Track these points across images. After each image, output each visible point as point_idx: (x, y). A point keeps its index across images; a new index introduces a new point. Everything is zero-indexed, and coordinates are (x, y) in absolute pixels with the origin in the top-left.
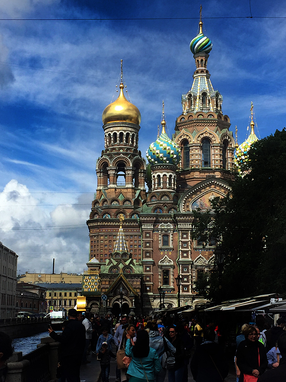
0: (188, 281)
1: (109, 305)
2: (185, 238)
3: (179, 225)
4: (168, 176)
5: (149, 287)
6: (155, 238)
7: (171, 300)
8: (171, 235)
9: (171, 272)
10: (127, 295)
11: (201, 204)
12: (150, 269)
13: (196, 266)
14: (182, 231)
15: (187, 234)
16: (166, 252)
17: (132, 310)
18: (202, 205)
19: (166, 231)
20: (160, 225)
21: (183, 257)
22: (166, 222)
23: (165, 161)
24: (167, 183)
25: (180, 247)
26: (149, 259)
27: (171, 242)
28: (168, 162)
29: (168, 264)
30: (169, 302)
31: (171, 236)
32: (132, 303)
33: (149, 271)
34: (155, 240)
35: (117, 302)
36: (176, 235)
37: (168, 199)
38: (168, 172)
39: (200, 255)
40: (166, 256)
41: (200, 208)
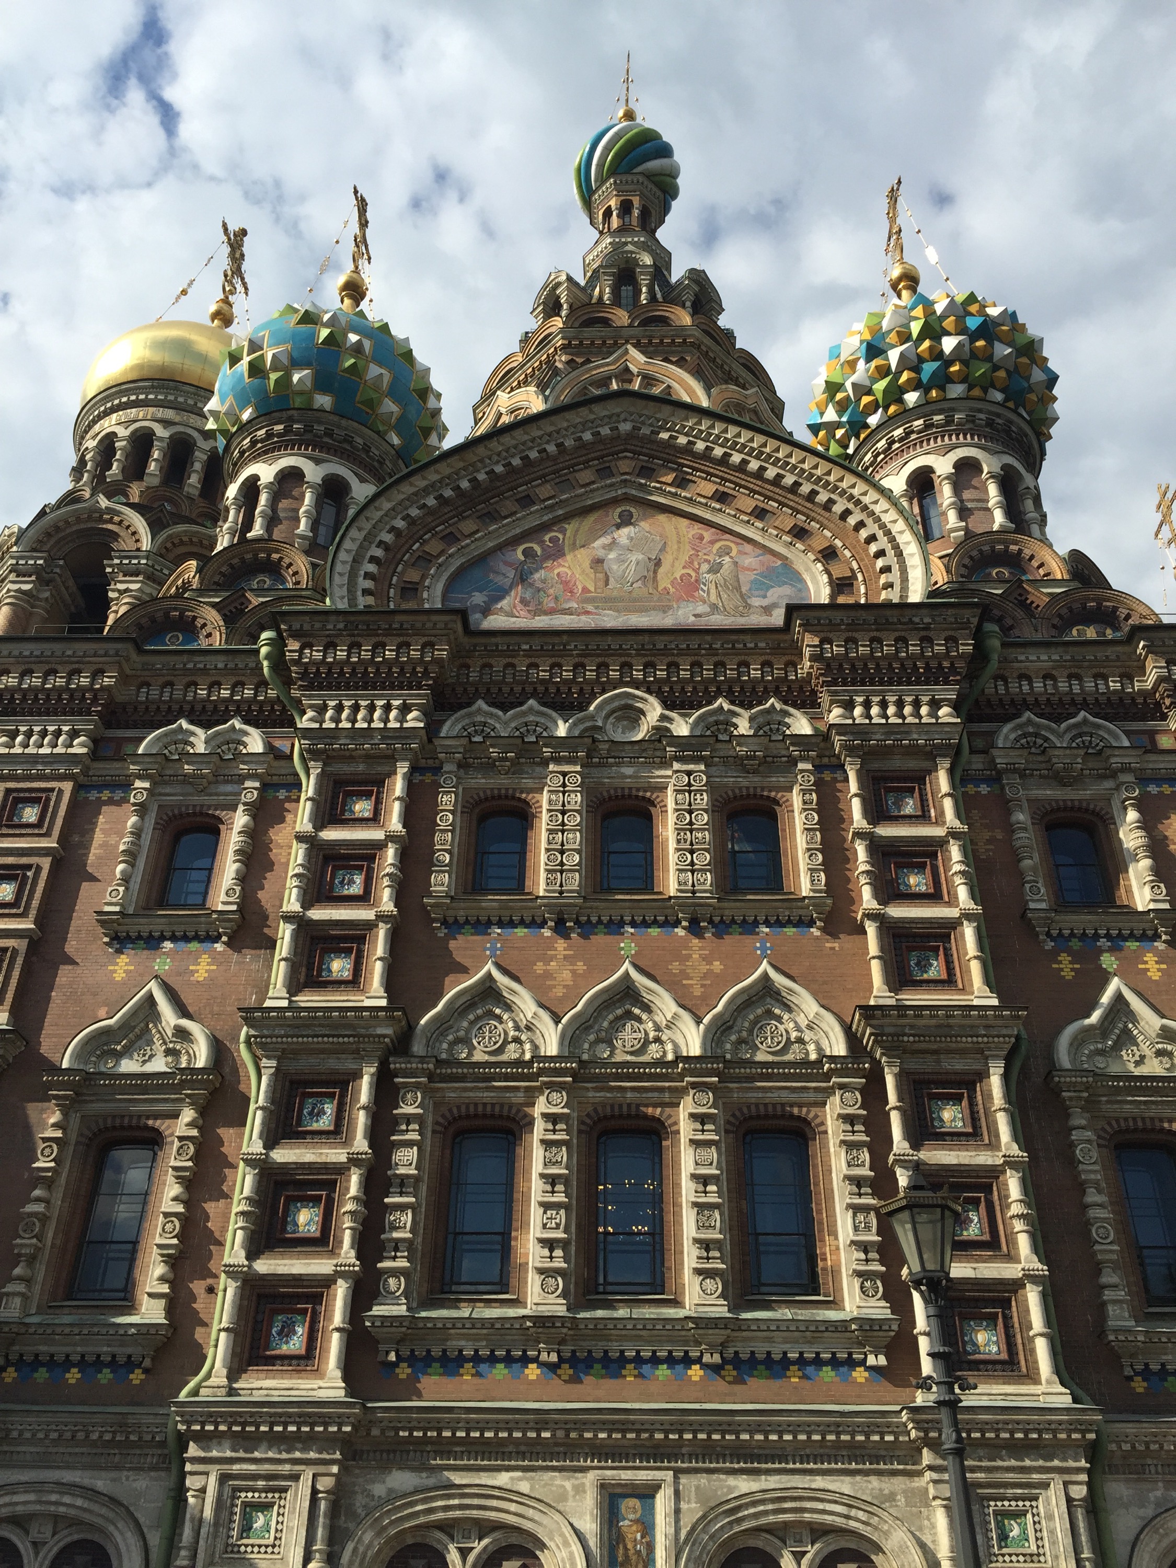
2: (353, 820)
3: (311, 717)
4: (315, 476)
6: (96, 837)
7: (99, 1481)
8: (239, 810)
9: (174, 1149)
13: (443, 1070)
14: (330, 756)
15: (374, 788)
16: (168, 953)
19: (199, 784)
20: (151, 740)
21: (310, 982)
22: (209, 715)
25: (295, 897)
29: (157, 1065)
30: (71, 1503)
34: (88, 855)
39: (490, 968)
40: (153, 987)
41: (520, 606)
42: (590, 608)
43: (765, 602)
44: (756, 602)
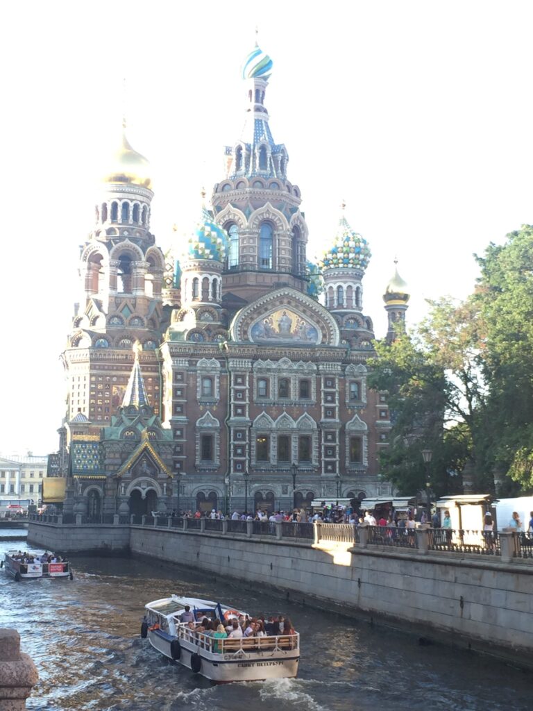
0: (243, 454)
1: (125, 491)
2: (239, 384)
3: (231, 363)
4: (211, 279)
5: (180, 462)
6: (191, 382)
7: (215, 485)
8: (216, 377)
9: (216, 439)
10: (154, 475)
11: (266, 330)
12: (182, 433)
13: (257, 429)
14: (235, 371)
15: (243, 377)
16: (208, 405)
17: (162, 500)
19: (208, 371)
20: (199, 362)
21: (236, 414)
22: (209, 357)
23: (207, 254)
24: (208, 292)
25: (232, 399)
26: (180, 417)
27: (216, 390)
28: (211, 257)
29: (210, 425)
30: (211, 488)
31: (217, 380)
32: (163, 488)
33: (181, 436)
34: (191, 385)
35: (138, 488)
36: (225, 379)
37: (212, 319)
38: (211, 275)
39: (264, 412)
44: (308, 337)
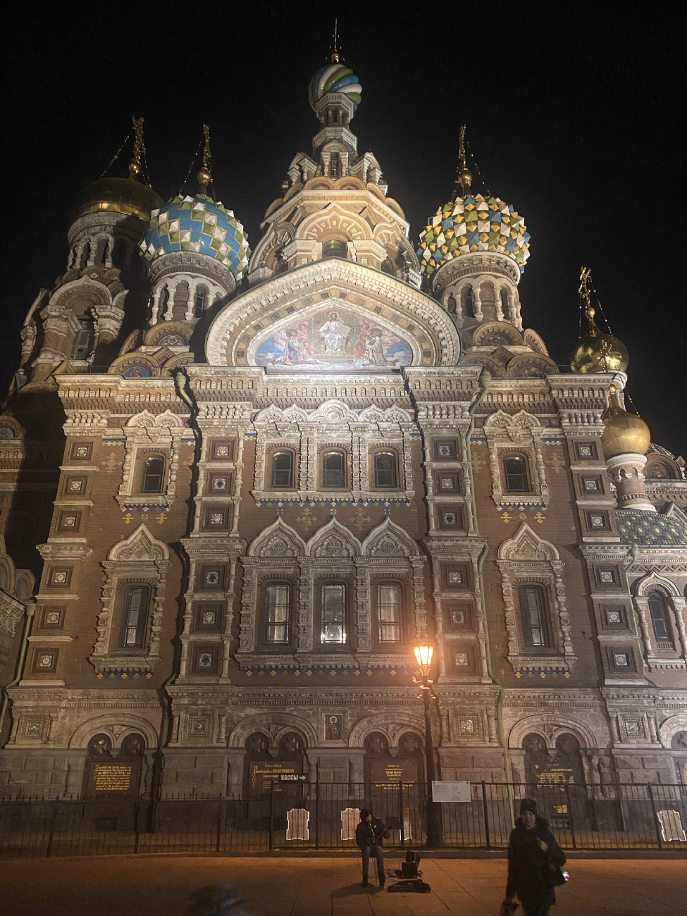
0: (217, 627)
2: (221, 459)
4: (193, 284)
6: (112, 463)
8: (172, 451)
13: (262, 562)
14: (211, 429)
15: (231, 444)
16: (147, 513)
18: (293, 350)
19: (153, 438)
20: (133, 420)
21: (207, 526)
22: (158, 409)
25: (200, 491)
27: (171, 479)
30: (131, 722)
31: (172, 458)
34: (109, 469)
37: (182, 345)
38: (193, 277)
39: (280, 522)
40: (143, 527)
41: (288, 360)
42: (318, 361)
43: (392, 359)
